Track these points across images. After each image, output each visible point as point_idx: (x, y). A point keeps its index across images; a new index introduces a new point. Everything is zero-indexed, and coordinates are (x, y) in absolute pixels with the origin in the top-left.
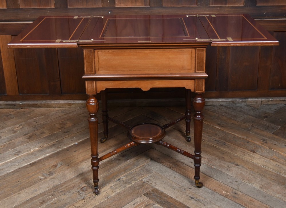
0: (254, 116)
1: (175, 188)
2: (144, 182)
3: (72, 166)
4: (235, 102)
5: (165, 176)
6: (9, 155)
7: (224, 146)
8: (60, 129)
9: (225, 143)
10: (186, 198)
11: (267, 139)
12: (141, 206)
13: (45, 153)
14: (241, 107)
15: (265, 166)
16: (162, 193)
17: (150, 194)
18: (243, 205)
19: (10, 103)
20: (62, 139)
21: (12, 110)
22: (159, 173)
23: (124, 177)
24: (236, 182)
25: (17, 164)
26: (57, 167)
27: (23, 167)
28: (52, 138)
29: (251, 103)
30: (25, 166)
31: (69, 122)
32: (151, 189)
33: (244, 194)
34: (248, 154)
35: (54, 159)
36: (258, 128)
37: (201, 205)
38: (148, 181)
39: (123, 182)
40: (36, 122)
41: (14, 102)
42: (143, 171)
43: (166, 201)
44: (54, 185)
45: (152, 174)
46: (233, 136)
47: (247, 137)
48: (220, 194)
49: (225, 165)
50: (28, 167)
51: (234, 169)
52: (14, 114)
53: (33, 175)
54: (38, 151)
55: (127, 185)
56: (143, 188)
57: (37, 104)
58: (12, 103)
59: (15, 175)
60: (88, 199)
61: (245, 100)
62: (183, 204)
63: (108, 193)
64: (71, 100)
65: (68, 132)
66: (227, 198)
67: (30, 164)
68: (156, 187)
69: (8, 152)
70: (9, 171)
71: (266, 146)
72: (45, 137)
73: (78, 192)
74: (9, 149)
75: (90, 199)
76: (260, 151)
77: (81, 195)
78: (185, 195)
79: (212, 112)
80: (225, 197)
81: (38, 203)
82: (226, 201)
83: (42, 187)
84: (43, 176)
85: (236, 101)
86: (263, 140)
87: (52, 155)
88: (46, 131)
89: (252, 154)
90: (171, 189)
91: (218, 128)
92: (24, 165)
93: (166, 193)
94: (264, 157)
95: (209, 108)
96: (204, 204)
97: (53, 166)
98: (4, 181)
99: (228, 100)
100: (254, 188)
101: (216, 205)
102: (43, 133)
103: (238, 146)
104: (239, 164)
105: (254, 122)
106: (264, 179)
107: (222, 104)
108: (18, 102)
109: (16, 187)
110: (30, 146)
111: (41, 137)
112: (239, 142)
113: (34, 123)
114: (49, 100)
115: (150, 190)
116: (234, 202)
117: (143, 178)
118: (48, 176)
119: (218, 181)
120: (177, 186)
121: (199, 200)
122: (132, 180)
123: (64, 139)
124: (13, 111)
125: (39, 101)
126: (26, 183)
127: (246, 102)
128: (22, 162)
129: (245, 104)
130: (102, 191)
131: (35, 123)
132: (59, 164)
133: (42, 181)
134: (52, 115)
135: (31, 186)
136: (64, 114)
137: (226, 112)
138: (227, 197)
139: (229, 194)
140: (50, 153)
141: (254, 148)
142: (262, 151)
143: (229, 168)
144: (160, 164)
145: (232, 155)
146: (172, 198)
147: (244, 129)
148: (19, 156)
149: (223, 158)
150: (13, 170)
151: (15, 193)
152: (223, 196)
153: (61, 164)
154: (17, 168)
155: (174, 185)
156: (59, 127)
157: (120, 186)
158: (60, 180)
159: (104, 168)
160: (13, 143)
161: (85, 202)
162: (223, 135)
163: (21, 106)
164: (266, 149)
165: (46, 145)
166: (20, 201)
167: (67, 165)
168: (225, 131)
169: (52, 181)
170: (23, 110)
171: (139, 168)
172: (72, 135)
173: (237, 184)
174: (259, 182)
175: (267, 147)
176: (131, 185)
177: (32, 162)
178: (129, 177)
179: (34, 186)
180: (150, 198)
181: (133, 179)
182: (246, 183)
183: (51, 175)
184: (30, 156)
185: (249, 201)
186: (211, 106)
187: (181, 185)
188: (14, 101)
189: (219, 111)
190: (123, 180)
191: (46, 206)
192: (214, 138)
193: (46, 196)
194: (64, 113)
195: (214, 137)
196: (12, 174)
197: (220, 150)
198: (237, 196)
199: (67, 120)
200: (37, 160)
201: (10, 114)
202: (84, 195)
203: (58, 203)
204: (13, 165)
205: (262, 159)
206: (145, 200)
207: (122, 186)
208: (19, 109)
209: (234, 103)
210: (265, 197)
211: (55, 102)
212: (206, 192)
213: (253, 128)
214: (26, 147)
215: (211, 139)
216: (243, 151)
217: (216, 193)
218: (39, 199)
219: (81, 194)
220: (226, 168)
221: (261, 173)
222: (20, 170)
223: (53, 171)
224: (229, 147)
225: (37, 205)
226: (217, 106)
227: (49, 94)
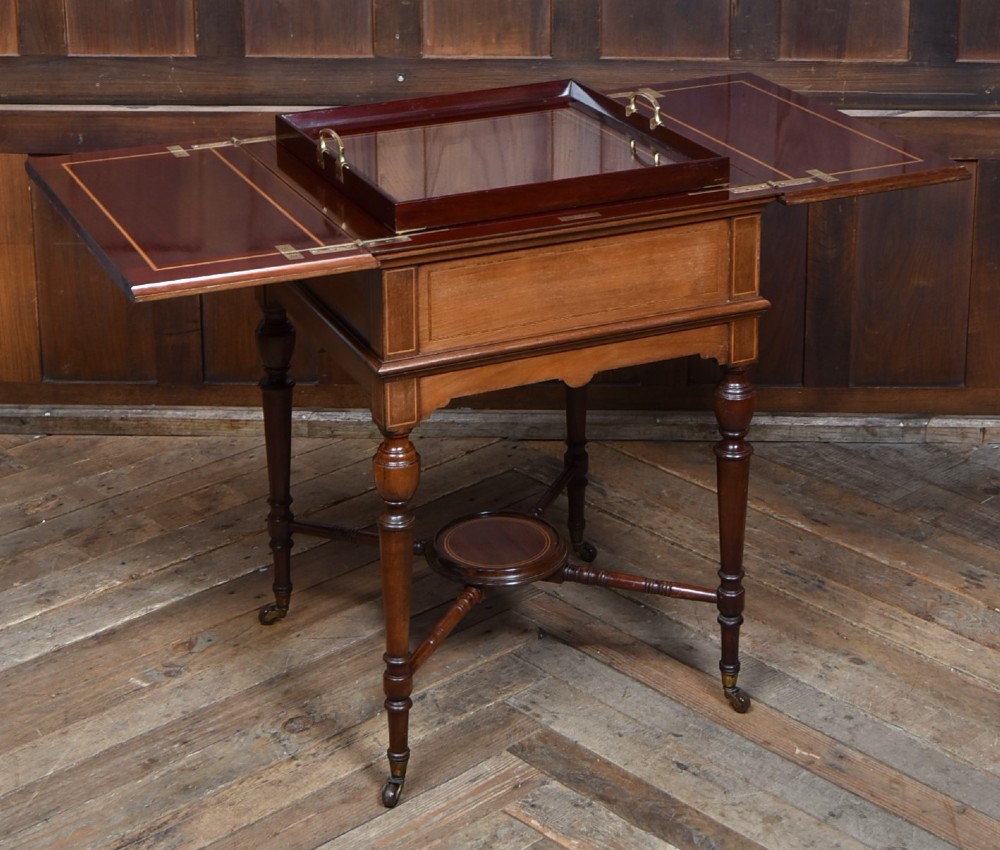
0: (945, 488)
1: (622, 732)
2: (513, 710)
3: (250, 648)
4: (878, 430)
5: (589, 691)
6: (18, 602)
7: (819, 592)
8: (197, 514)
9: (823, 582)
10: (660, 765)
11: (984, 572)
12: (499, 786)
13: (149, 597)
14: (900, 452)
15: (962, 666)
16: (574, 747)
17: (532, 748)
18: (863, 794)
19: (7, 410)
20: (210, 551)
21: (12, 438)
22: (567, 682)
23: (441, 688)
24: (849, 718)
25: (49, 635)
26: (195, 649)
27: (71, 646)
28: (171, 548)
29: (940, 438)
30: (76, 643)
31: (232, 492)
32: (535, 732)
33: (872, 757)
34: (905, 625)
35: (182, 621)
36: (953, 533)
37: (711, 791)
38: (526, 708)
39: (437, 706)
40: (109, 488)
41: (20, 408)
42: (508, 671)
43: (588, 773)
44: (185, 709)
45: (541, 683)
46: (856, 557)
47: (909, 563)
48: (784, 758)
49: (813, 660)
50: (88, 648)
51: (846, 673)
52: (21, 457)
53: (110, 675)
54: (120, 592)
55: (451, 717)
56: (507, 730)
57: (108, 420)
58: (16, 411)
59: (42, 672)
60: (311, 759)
61: (919, 424)
62: (647, 785)
63: (381, 740)
64: (241, 408)
65: (232, 526)
66: (808, 770)
67: (96, 637)
68: (556, 728)
69: (11, 592)
70: (21, 656)
71: (979, 599)
72: (144, 541)
73: (274, 735)
74: (16, 582)
75: (319, 758)
76: (952, 614)
77: (285, 745)
78: (658, 756)
79: (785, 466)
80: (802, 766)
81: (134, 767)
82: (802, 781)
83: (144, 713)
84: (145, 678)
85: (881, 427)
86: (970, 575)
87: (174, 606)
88: (146, 521)
89: (919, 624)
90: (608, 734)
91: (802, 526)
92: (74, 640)
93: (589, 748)
94: (961, 638)
95: (775, 451)
96: (724, 788)
97: (178, 645)
98: (7, 690)
99: (850, 424)
100: (911, 742)
101: (766, 792)
102: (137, 527)
103: (870, 595)
104: (865, 657)
105: (943, 509)
106: (951, 712)
107: (826, 436)
108: (35, 410)
109: (52, 711)
110: (91, 574)
111: (128, 543)
112: (877, 581)
113: (99, 490)
114: (153, 406)
115: (533, 735)
116: (830, 785)
117: (510, 694)
118: (163, 678)
119: (781, 712)
120: (631, 726)
121: (705, 773)
122: (470, 702)
123: (217, 552)
124: (17, 444)
125: (116, 406)
126: (85, 700)
127: (922, 432)
128: (64, 627)
129: (918, 439)
130: (361, 734)
131: (103, 492)
132: (200, 640)
133: (143, 694)
134: (167, 464)
135: (104, 709)
136: (213, 458)
137: (839, 470)
138: (809, 767)
139: (818, 757)
140: (167, 599)
141: (929, 605)
142: (960, 616)
143: (826, 672)
144: (574, 651)
145: (844, 627)
146: (608, 764)
147: (902, 534)
148: (52, 607)
149: (810, 634)
150: (37, 655)
151: (48, 733)
152: (796, 763)
153: (210, 641)
154: (49, 648)
155: (620, 721)
156: (198, 509)
157: (425, 720)
158: (208, 694)
159: (365, 659)
160: (28, 562)
161: (300, 768)
162: (818, 556)
163: (46, 427)
164: (975, 608)
165: (149, 571)
166: (70, 757)
167: (232, 642)
168: (827, 538)
169: (179, 696)
170: (53, 439)
171: (497, 660)
172: (246, 539)
173: (851, 725)
174: (931, 719)
175: (979, 602)
176: (463, 718)
177: (104, 629)
178: (459, 691)
179: (114, 709)
180: (532, 763)
181: (472, 697)
182: (885, 724)
183: (173, 676)
184: (96, 609)
185: (885, 781)
186: (783, 445)
187: (645, 722)
188: (23, 405)
189: (811, 465)
190: (436, 700)
191: (162, 776)
192: (782, 565)
193: (161, 743)
194: (211, 457)
195: (782, 562)
196: (35, 670)
197: (800, 609)
198: (843, 764)
199: (226, 482)
200: (119, 623)
201: (7, 456)
202: (294, 746)
203: (205, 767)
204: (33, 638)
205: (956, 643)
206: (513, 769)
207: (430, 721)
208: (37, 437)
209: (874, 434)
210: (945, 770)
211: (180, 414)
212: (735, 748)
213: (937, 530)
214: (78, 577)
215: (771, 566)
216: (886, 614)
217: (769, 753)
218: (137, 753)
219: (286, 742)
220: (817, 669)
221: (944, 693)
222: (59, 654)
223: (179, 663)
224: (834, 598)
225: (132, 774)
226: (806, 444)
227: (154, 382)
